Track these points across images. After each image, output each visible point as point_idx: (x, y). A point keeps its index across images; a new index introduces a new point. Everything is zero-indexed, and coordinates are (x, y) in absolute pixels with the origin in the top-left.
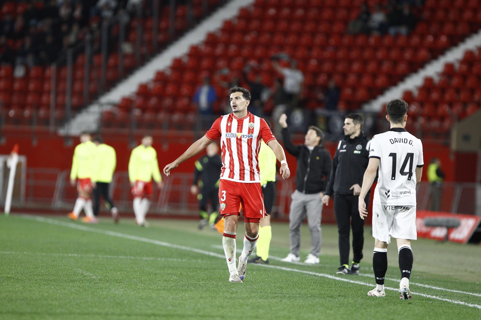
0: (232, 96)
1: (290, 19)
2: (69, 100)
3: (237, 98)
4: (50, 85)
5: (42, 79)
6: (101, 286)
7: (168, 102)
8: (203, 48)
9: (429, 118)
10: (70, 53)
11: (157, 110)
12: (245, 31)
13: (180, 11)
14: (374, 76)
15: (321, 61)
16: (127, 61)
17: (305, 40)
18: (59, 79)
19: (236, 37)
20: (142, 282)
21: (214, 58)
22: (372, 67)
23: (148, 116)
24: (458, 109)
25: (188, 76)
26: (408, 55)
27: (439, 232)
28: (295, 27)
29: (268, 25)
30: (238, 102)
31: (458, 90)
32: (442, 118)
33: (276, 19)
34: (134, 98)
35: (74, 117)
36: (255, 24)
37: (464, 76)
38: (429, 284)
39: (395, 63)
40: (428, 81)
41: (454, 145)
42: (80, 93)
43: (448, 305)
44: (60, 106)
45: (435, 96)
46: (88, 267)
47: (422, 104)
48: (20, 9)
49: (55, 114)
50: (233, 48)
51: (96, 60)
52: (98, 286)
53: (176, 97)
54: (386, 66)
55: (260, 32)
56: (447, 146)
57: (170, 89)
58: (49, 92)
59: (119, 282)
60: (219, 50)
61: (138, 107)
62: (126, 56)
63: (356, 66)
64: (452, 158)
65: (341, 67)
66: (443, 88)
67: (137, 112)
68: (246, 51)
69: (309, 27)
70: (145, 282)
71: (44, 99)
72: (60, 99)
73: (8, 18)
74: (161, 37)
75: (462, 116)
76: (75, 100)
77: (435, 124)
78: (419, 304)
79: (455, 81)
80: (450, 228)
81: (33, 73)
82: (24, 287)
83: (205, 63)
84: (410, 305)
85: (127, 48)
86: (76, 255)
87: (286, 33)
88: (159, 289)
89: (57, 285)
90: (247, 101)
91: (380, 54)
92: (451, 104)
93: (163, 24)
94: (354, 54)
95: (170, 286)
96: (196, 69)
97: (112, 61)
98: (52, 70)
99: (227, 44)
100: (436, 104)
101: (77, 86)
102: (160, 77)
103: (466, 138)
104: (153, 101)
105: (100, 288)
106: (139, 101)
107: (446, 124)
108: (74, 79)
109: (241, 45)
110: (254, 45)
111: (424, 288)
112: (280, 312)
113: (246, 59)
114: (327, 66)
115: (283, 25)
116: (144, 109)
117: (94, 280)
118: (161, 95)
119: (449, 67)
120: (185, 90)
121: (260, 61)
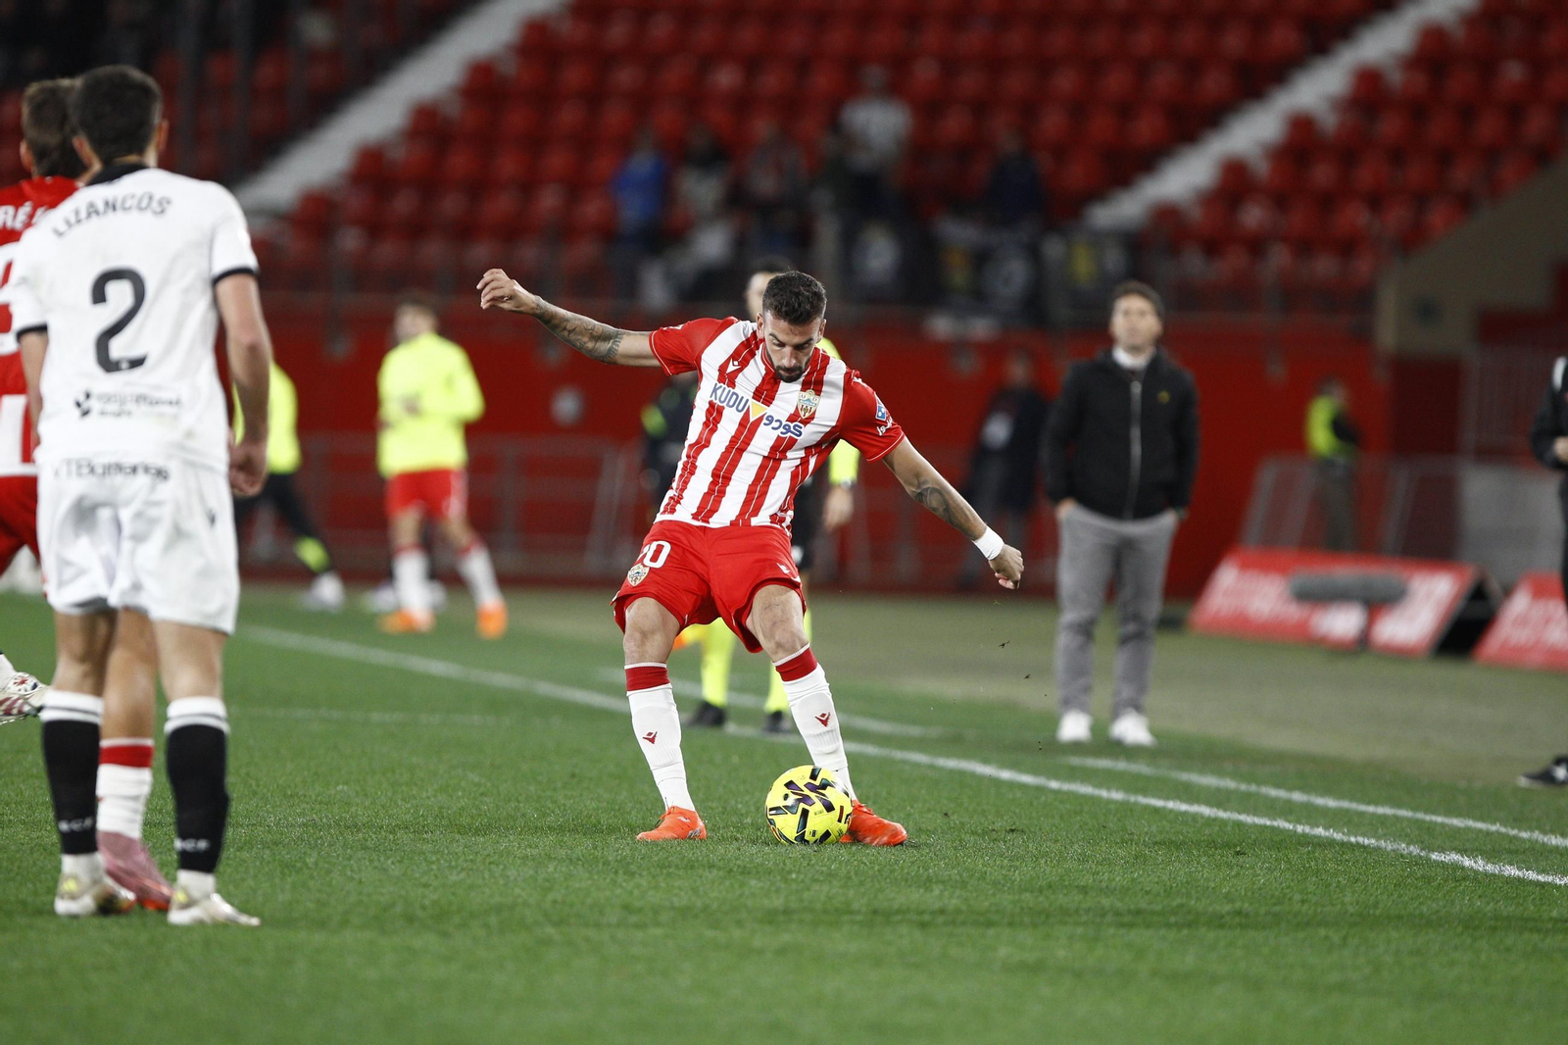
7: (451, 205)
8: (567, 29)
9: (1304, 247)
11: (416, 230)
14: (1125, 110)
15: (950, 66)
16: (320, 74)
21: (602, 60)
22: (1116, 82)
23: (388, 251)
24: (1397, 216)
25: (517, 119)
26: (1233, 42)
27: (1342, 622)
31: (1397, 156)
32: (1347, 247)
34: (342, 193)
37: (1417, 110)
38: (1303, 789)
39: (1193, 67)
40: (1302, 127)
41: (1389, 332)
43: (1365, 859)
45: (1323, 174)
47: (1280, 199)
50: (661, 27)
51: (215, 69)
53: (479, 187)
54: (1164, 80)
56: (1363, 337)
57: (459, 162)
59: (291, 796)
60: (617, 33)
61: (356, 222)
62: (312, 56)
63: (1065, 81)
64: (1381, 376)
65: (1016, 83)
66: (1348, 150)
67: (350, 240)
68: (704, 36)
70: (377, 793)
75: (1412, 240)
77: (1324, 266)
78: (1271, 855)
79: (1389, 127)
80: (1377, 603)
83: (573, 76)
84: (1241, 859)
85: (316, 30)
91: (1144, 40)
92: (1375, 201)
94: (1058, 40)
95: (459, 805)
96: (544, 97)
97: (267, 72)
99: (643, 14)
100: (1327, 202)
102: (426, 122)
103: (1426, 311)
104: (403, 204)
106: (356, 203)
107: (1363, 266)
109: (689, 15)
110: (732, 14)
111: (1289, 802)
112: (816, 887)
113: (708, 61)
114: (970, 82)
116: (374, 229)
118: (429, 184)
119: (1368, 81)
120: (508, 165)
121: (751, 65)
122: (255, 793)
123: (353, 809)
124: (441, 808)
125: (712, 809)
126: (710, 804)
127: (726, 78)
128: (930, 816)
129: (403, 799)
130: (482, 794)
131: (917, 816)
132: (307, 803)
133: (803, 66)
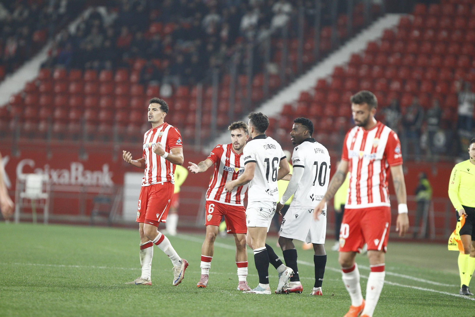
0: (151, 106)
1: (434, 41)
2: (214, 120)
3: (154, 109)
4: (195, 105)
5: (188, 98)
6: (237, 304)
8: (347, 69)
10: (215, 73)
12: (389, 53)
13: (324, 33)
16: (272, 82)
17: (448, 62)
18: (205, 99)
19: (380, 59)
20: (278, 301)
21: (358, 79)
25: (332, 97)
28: (438, 49)
29: (412, 47)
30: (155, 114)
33: (420, 41)
34: (279, 118)
35: (218, 136)
36: (399, 45)
42: (225, 113)
44: (206, 126)
46: (226, 284)
48: (168, 29)
49: (200, 133)
50: (377, 69)
51: (241, 80)
52: (234, 304)
53: (320, 117)
55: (404, 53)
57: (314, 110)
58: (194, 112)
59: (255, 300)
60: (363, 71)
61: (282, 127)
62: (271, 76)
67: (281, 132)
68: (389, 73)
69: (452, 49)
70: (281, 300)
71: (190, 118)
72: (206, 119)
73: (156, 38)
74: (306, 58)
76: (220, 120)
81: (180, 92)
82: (161, 304)
83: (349, 84)
85: (272, 68)
86: (215, 273)
87: (429, 55)
88: (294, 307)
89: (193, 302)
90: (163, 113)
93: (308, 46)
95: (306, 304)
96: (341, 90)
97: (257, 82)
98: (197, 90)
99: (371, 66)
101: (223, 106)
102: (305, 97)
105: (236, 306)
106: (283, 121)
108: (220, 99)
109: (384, 66)
110: (398, 66)
113: (390, 81)
115: (427, 47)
117: (230, 297)
120: (329, 111)
121: (403, 82)
122: (244, 299)
123: (274, 305)
124: (300, 305)
125: (383, 307)
126: (382, 306)
127: (396, 85)
128: (449, 311)
129: (289, 302)
130: (313, 301)
131: (445, 311)
132: (260, 303)
133: (419, 83)
